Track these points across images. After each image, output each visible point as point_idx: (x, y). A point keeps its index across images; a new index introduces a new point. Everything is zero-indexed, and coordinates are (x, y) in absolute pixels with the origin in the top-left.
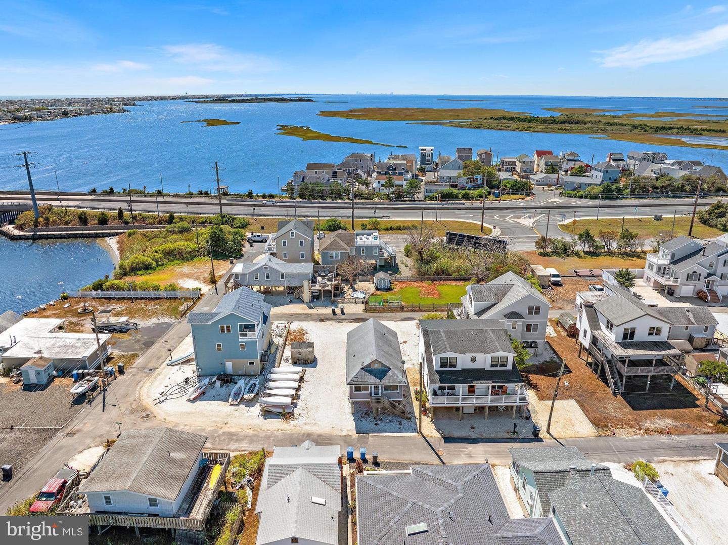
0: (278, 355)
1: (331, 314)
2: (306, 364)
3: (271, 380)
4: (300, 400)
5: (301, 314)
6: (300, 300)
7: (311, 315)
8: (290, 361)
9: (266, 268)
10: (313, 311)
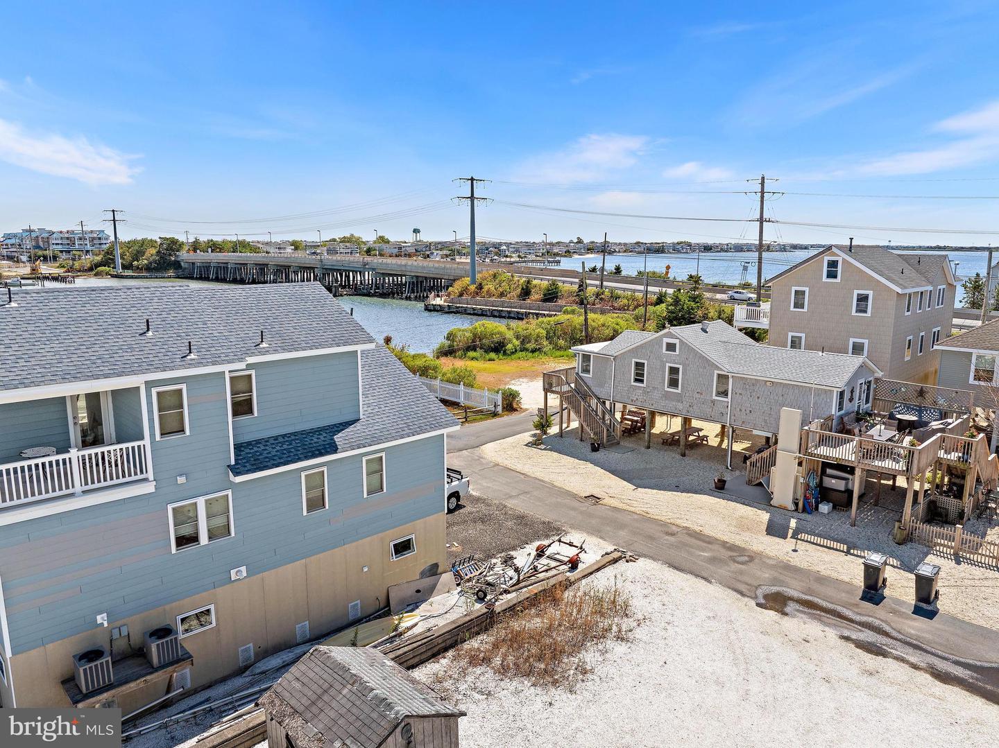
5: (712, 542)
7: (753, 558)
9: (671, 347)
10: (780, 547)
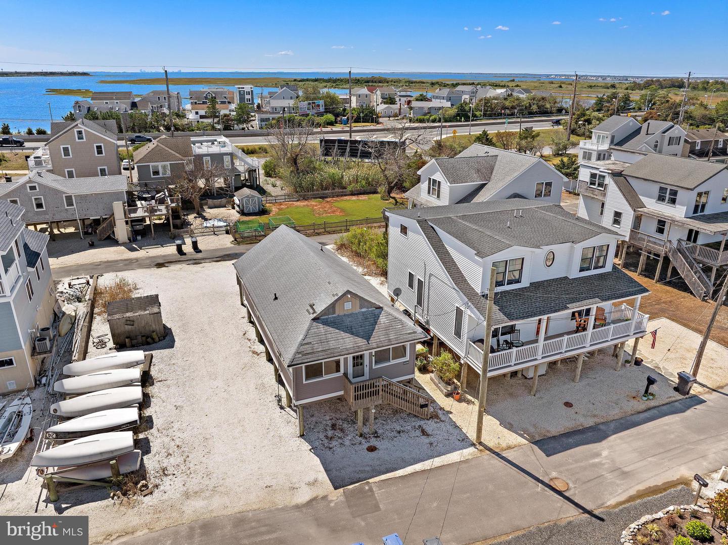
0: (78, 338)
1: (175, 255)
2: (148, 344)
3: (64, 396)
4: (154, 431)
5: (117, 261)
6: (111, 241)
7: (137, 260)
8: (111, 344)
9: (33, 188)
10: (141, 254)
